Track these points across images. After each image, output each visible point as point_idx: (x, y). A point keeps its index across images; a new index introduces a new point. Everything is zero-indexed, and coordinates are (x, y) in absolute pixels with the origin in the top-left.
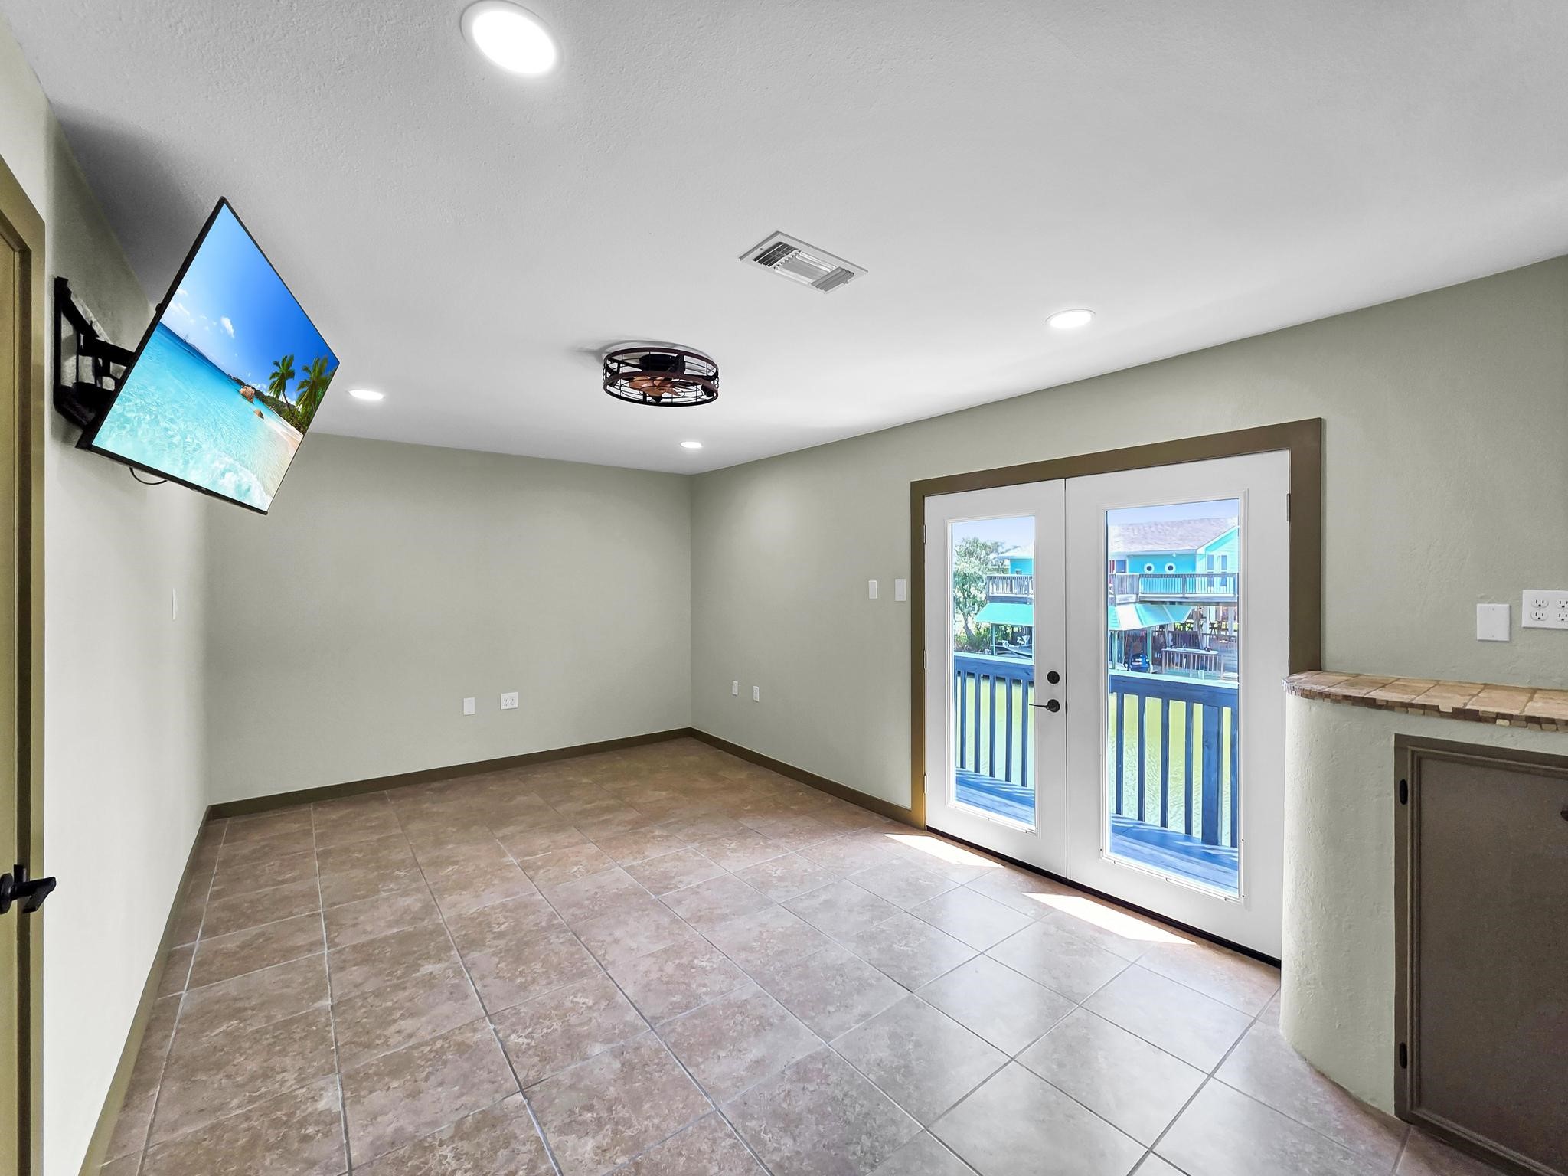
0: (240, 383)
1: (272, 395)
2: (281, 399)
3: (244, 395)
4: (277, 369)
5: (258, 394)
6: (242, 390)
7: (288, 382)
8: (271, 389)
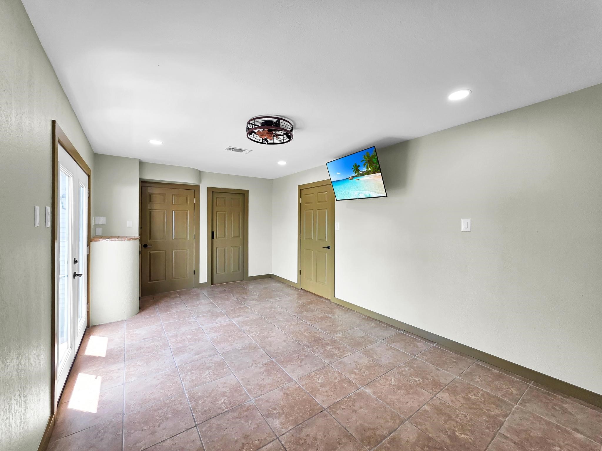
0: (348, 178)
1: (357, 174)
2: (360, 173)
3: (350, 179)
4: (353, 170)
5: (353, 177)
6: (349, 179)
7: (359, 168)
8: (355, 173)
